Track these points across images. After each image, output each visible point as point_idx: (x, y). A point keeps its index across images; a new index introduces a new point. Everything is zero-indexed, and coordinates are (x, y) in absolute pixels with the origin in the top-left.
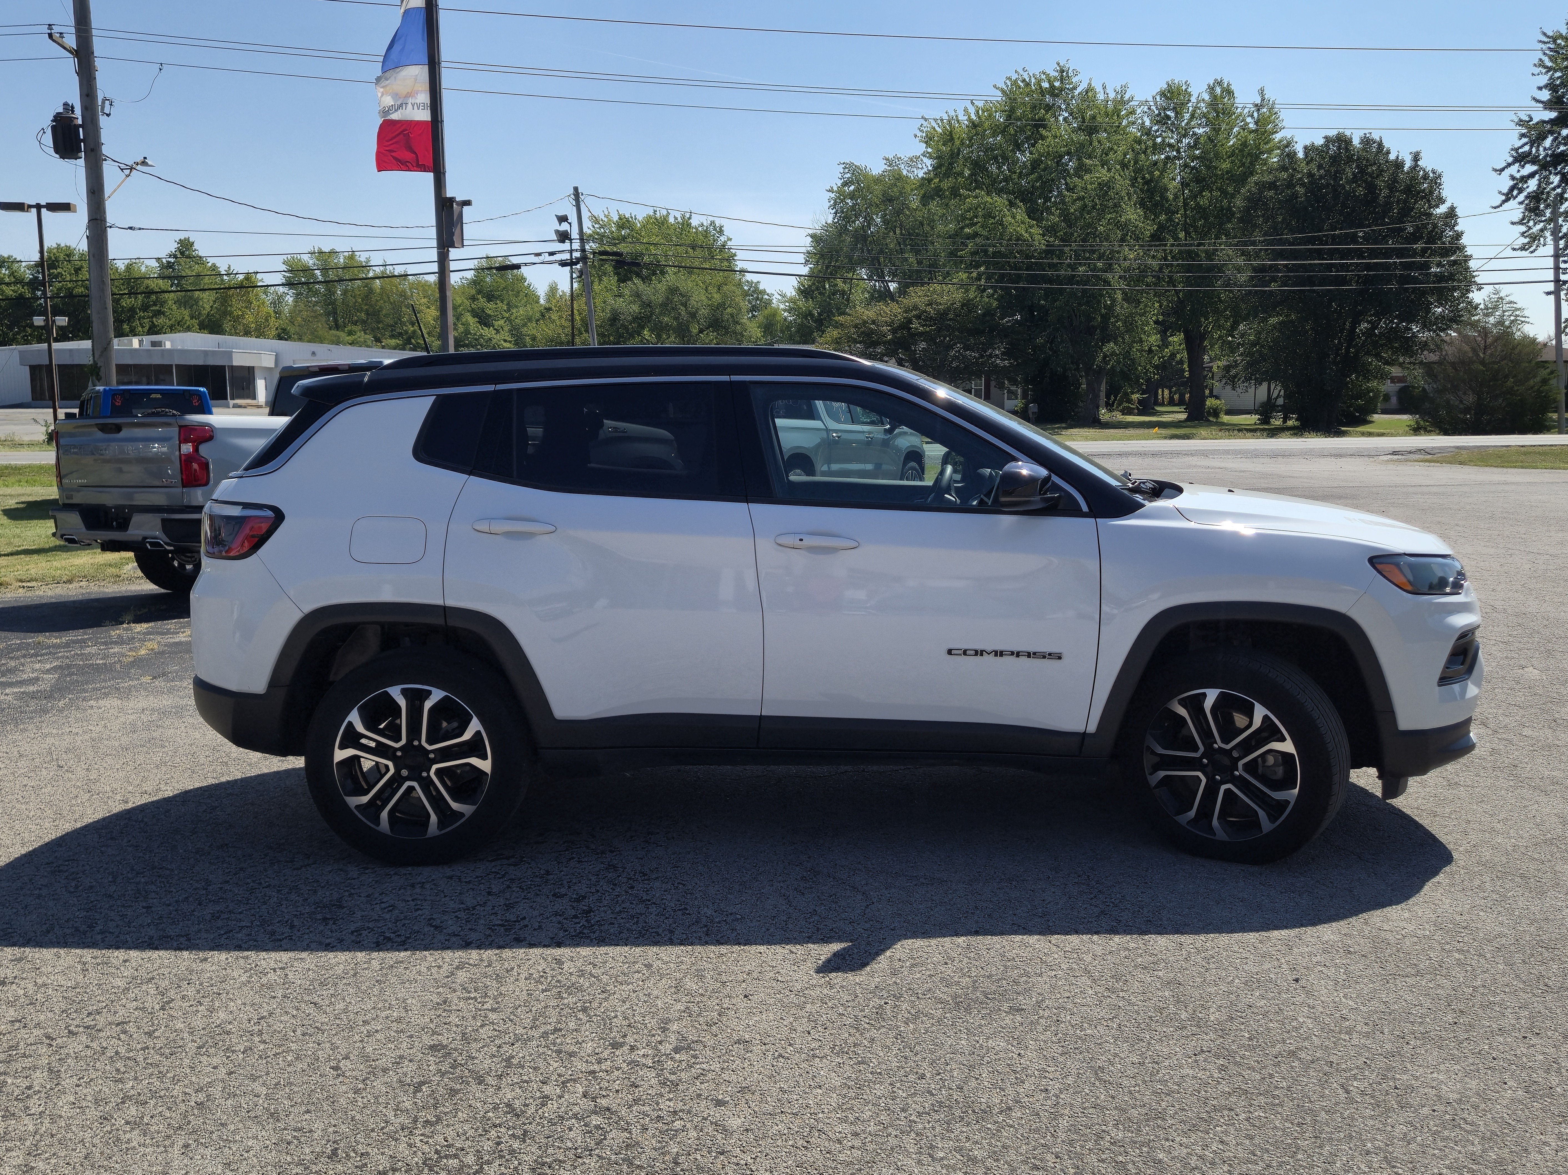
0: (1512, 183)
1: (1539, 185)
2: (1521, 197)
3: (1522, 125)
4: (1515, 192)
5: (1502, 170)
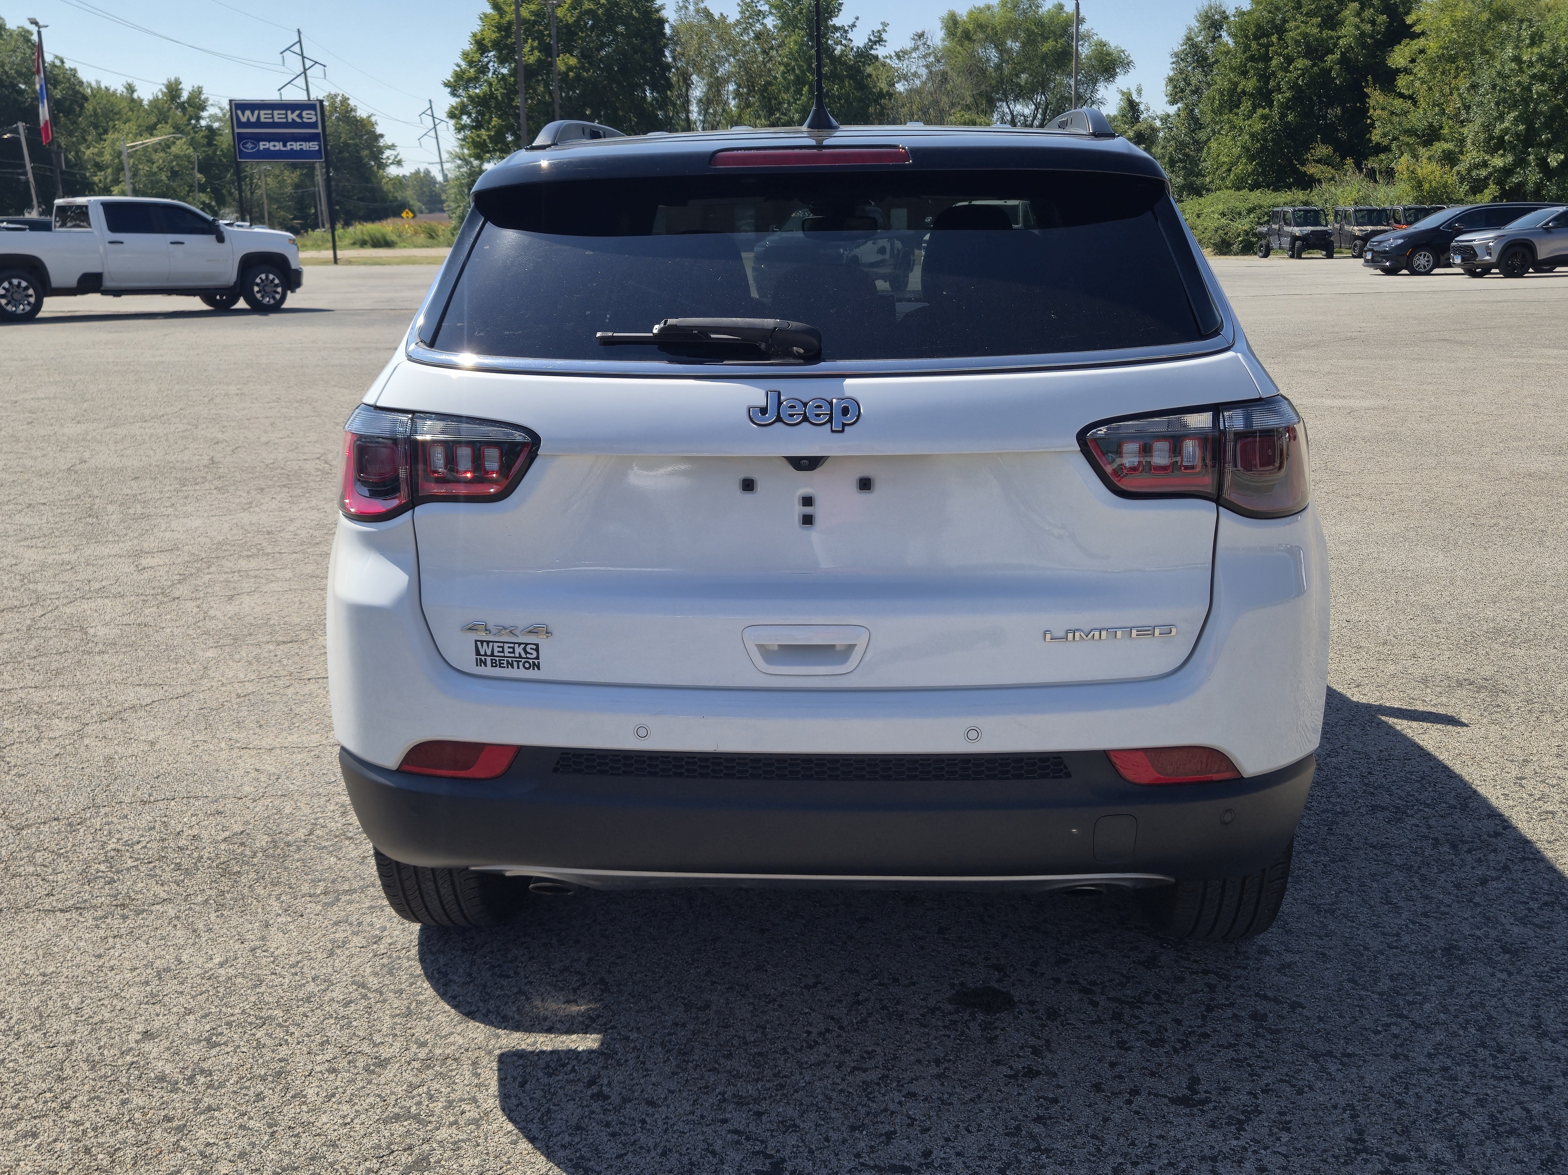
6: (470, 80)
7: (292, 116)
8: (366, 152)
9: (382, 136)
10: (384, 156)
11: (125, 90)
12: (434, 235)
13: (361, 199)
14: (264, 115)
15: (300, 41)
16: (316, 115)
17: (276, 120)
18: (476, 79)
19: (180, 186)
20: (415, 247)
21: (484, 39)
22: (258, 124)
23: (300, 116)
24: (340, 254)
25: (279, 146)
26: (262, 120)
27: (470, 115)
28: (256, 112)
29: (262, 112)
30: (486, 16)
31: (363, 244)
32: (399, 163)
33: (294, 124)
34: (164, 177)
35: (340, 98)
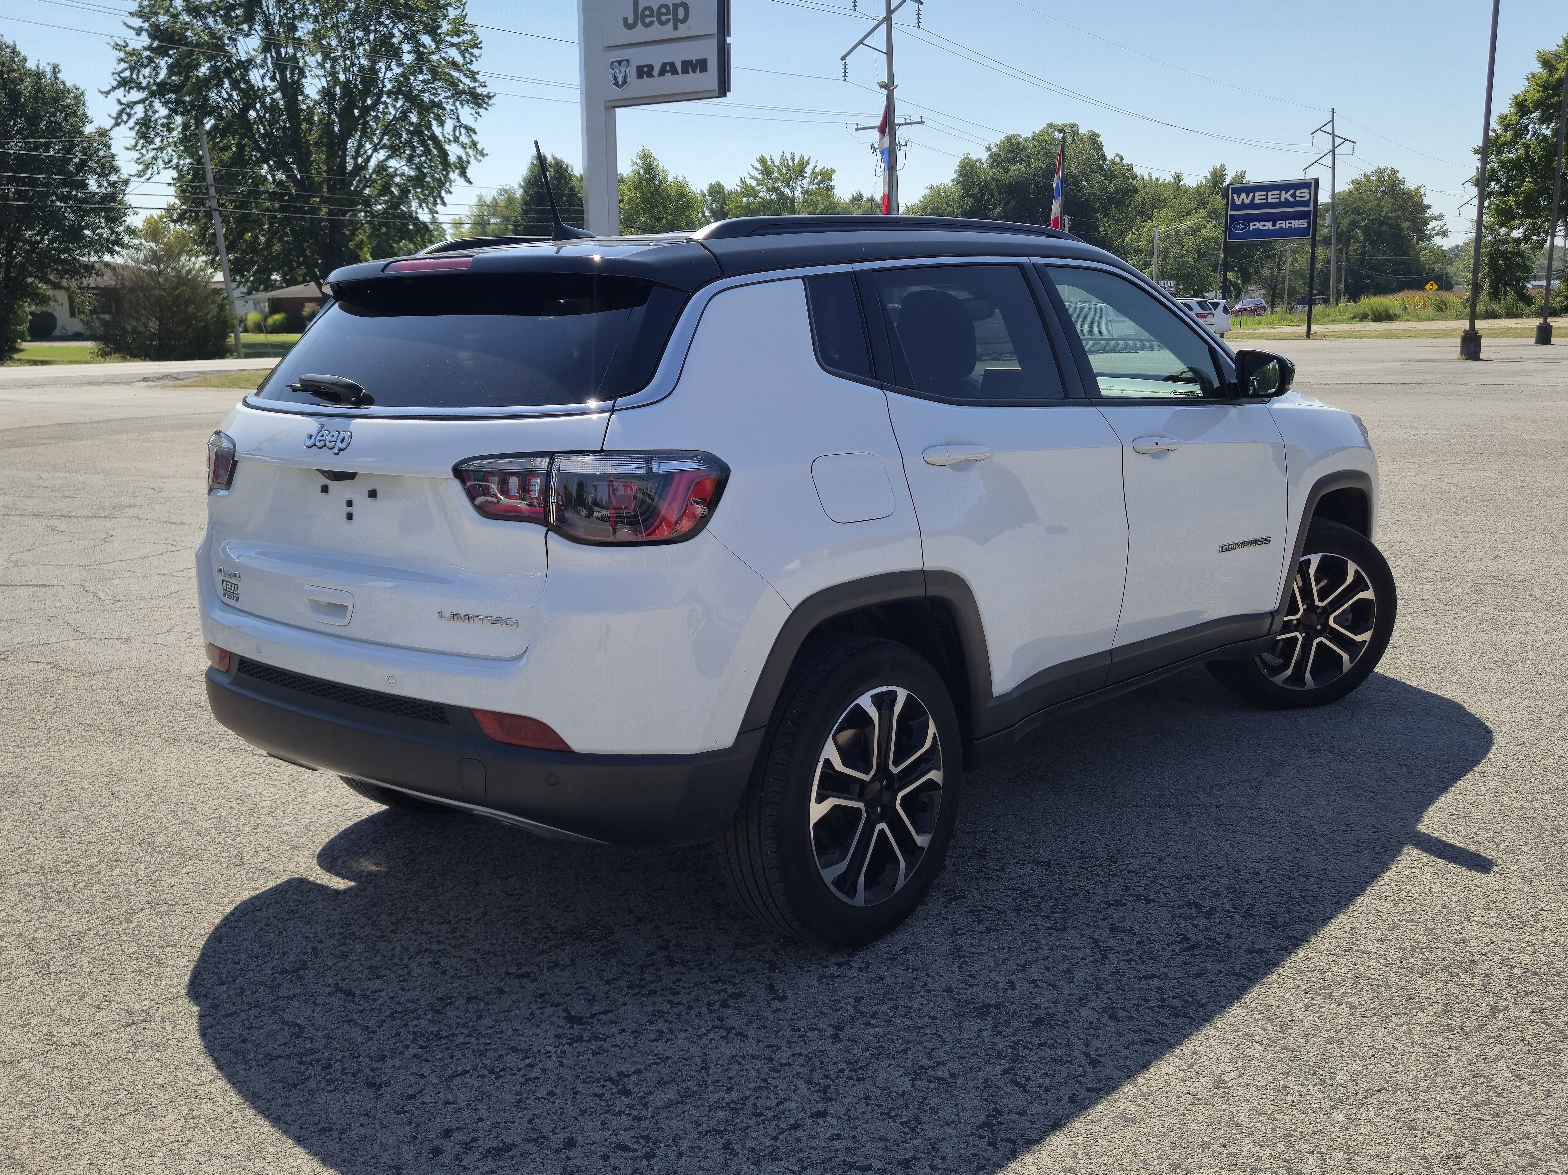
0: (119, 107)
1: (146, 112)
2: (131, 123)
3: (120, 50)
4: (125, 117)
5: (108, 93)
6: (1504, 144)
7: (1286, 196)
8: (1406, 224)
9: (1429, 207)
10: (1429, 227)
11: (1172, 180)
12: (1443, 307)
13: (1395, 272)
14: (1258, 198)
15: (1333, 121)
16: (1310, 193)
17: (1269, 200)
18: (1512, 143)
19: (1203, 267)
20: (1419, 320)
21: (1526, 100)
22: (1253, 205)
23: (1294, 195)
24: (1314, 328)
25: (1268, 225)
26: (1256, 201)
27: (1498, 181)
28: (1251, 195)
29: (1257, 194)
30: (1534, 76)
31: (1363, 318)
32: (1444, 234)
33: (1287, 204)
34: (1190, 259)
35: (1388, 171)
